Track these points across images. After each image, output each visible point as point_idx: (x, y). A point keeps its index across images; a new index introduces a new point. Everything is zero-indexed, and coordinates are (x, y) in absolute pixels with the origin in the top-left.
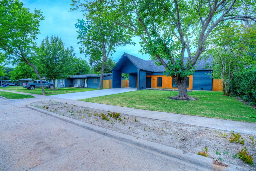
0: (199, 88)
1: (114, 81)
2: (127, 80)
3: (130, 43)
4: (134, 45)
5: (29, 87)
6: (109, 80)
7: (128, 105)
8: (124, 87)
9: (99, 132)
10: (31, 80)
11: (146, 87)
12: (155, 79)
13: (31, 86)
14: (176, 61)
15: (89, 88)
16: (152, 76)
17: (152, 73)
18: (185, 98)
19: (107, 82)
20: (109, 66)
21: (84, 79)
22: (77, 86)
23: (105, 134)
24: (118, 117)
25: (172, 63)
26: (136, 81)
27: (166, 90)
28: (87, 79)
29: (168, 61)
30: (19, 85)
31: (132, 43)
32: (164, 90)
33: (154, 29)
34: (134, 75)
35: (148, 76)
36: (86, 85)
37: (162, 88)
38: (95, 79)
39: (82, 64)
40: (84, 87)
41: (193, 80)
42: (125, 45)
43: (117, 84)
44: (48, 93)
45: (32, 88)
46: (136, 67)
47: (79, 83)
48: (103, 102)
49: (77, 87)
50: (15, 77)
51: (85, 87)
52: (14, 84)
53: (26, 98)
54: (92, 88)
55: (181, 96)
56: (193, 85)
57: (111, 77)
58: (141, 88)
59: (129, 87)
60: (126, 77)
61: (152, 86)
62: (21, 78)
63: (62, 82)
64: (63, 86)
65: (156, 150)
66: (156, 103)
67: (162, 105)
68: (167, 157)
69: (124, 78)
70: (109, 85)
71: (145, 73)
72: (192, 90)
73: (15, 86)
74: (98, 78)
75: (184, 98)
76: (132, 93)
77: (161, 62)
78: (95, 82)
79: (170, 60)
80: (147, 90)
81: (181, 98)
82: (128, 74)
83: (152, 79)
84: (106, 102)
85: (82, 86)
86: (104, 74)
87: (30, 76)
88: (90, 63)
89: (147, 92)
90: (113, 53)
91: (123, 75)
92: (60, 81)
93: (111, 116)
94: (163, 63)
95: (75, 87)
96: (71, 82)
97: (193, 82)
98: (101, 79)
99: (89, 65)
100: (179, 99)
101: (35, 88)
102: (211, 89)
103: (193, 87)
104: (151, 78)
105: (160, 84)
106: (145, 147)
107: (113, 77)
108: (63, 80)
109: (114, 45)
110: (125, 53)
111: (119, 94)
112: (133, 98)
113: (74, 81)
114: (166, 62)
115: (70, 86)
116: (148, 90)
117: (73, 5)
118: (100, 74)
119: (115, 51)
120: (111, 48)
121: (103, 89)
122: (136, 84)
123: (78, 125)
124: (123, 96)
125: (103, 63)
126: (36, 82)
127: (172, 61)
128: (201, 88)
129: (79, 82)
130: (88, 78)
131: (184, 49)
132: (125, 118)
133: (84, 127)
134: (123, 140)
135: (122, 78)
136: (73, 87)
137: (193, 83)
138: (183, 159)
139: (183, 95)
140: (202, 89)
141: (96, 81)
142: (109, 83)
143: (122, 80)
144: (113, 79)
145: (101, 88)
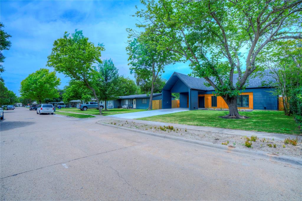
0: (262, 108)
1: (164, 101)
2: (177, 99)
3: (180, 61)
4: (184, 62)
5: (82, 108)
6: (159, 100)
7: (180, 122)
8: (175, 107)
9: (161, 137)
10: (81, 101)
11: (199, 107)
12: (209, 98)
13: (84, 107)
14: (225, 81)
15: (138, 109)
16: (205, 95)
17: (205, 92)
18: (236, 117)
19: (157, 103)
20: (157, 85)
21: (133, 100)
22: (126, 106)
23: (165, 137)
24: (172, 129)
25: (220, 84)
26: (188, 101)
27: (221, 110)
28: (135, 100)
29: (216, 82)
30: (69, 107)
31: (182, 61)
32: (219, 110)
33: (202, 53)
34: (185, 95)
35: (201, 95)
36: (135, 106)
37: (217, 108)
38: (143, 100)
39: (129, 84)
40: (132, 108)
41: (254, 98)
42: (175, 63)
43: (167, 104)
44: (104, 113)
45: (85, 109)
46: (187, 86)
47: (128, 104)
48: (157, 120)
49: (126, 108)
50: (67, 99)
51: (134, 108)
52: (65, 106)
53: (89, 118)
54: (142, 109)
55: (231, 115)
56: (254, 104)
57: (161, 97)
58: (193, 108)
59: (180, 107)
60: (176, 96)
61: (205, 106)
62: (72, 100)
63: (110, 103)
64: (112, 107)
65: (197, 143)
66: (206, 121)
67: (210, 122)
68: (204, 146)
69: (174, 98)
70: (158, 106)
71: (197, 92)
72: (252, 110)
73: (66, 107)
74: (148, 98)
75: (234, 117)
76: (184, 113)
77: (210, 83)
78: (143, 102)
79: (219, 82)
80: (199, 110)
81: (231, 117)
82: (178, 94)
83: (205, 99)
84: (160, 120)
85: (130, 107)
86: (154, 94)
87: (80, 98)
88: (137, 83)
89: (199, 112)
90: (162, 73)
91: (173, 94)
92: (109, 103)
93: (167, 128)
94: (211, 84)
95: (123, 108)
96: (119, 103)
97: (254, 100)
98: (151, 99)
99: (136, 84)
100: (228, 118)
101: (88, 109)
102: (277, 108)
103: (254, 107)
104: (204, 97)
105: (214, 103)
106: (191, 142)
107: (163, 97)
108: (112, 101)
109: (163, 64)
110: (175, 73)
111: (170, 114)
112: (185, 117)
113: (122, 102)
114: (215, 83)
115: (119, 107)
116: (201, 110)
117: (129, 37)
118: (150, 95)
119: (164, 72)
120: (160, 67)
121: (152, 110)
122: (188, 104)
123: (144, 133)
124: (174, 116)
125: (153, 84)
126: (88, 104)
127: (221, 82)
128: (263, 108)
129: (127, 102)
130: (136, 98)
131: (233, 70)
132: (177, 130)
133: (149, 134)
134: (177, 139)
135: (172, 98)
136: (122, 108)
137: (254, 102)
138: (213, 147)
139: (233, 114)
140: (265, 108)
141: (145, 101)
142: (158, 104)
143: (172, 100)
144: (163, 99)
145: (151, 109)
